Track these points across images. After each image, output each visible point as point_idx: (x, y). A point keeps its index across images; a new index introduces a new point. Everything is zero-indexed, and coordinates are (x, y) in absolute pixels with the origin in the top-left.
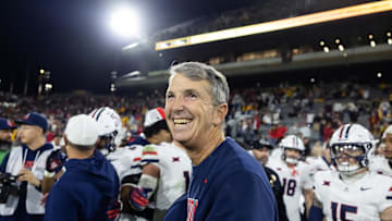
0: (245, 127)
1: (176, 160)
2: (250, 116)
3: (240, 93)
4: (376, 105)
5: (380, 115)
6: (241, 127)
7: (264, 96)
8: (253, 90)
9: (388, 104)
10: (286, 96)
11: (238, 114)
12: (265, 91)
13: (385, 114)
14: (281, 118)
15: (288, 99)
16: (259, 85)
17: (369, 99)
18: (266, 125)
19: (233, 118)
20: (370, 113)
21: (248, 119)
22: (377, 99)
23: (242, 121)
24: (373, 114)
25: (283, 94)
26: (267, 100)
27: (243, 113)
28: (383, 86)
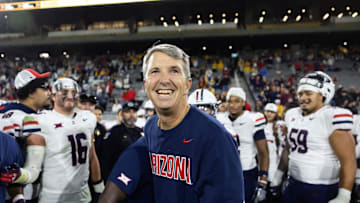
0: (99, 91)
1: (59, 126)
2: (102, 81)
3: (93, 59)
4: (203, 73)
5: (206, 80)
6: (96, 91)
7: (114, 62)
8: (103, 56)
9: (211, 72)
10: (133, 63)
11: (91, 79)
12: (114, 59)
13: (209, 79)
14: (130, 82)
15: (135, 66)
16: (108, 52)
17: (198, 67)
18: (118, 89)
19: (87, 82)
20: (198, 79)
21: (101, 83)
22: (203, 68)
23: (96, 86)
24: (201, 80)
25: (130, 61)
26: (117, 66)
27: (96, 78)
28: (207, 57)
